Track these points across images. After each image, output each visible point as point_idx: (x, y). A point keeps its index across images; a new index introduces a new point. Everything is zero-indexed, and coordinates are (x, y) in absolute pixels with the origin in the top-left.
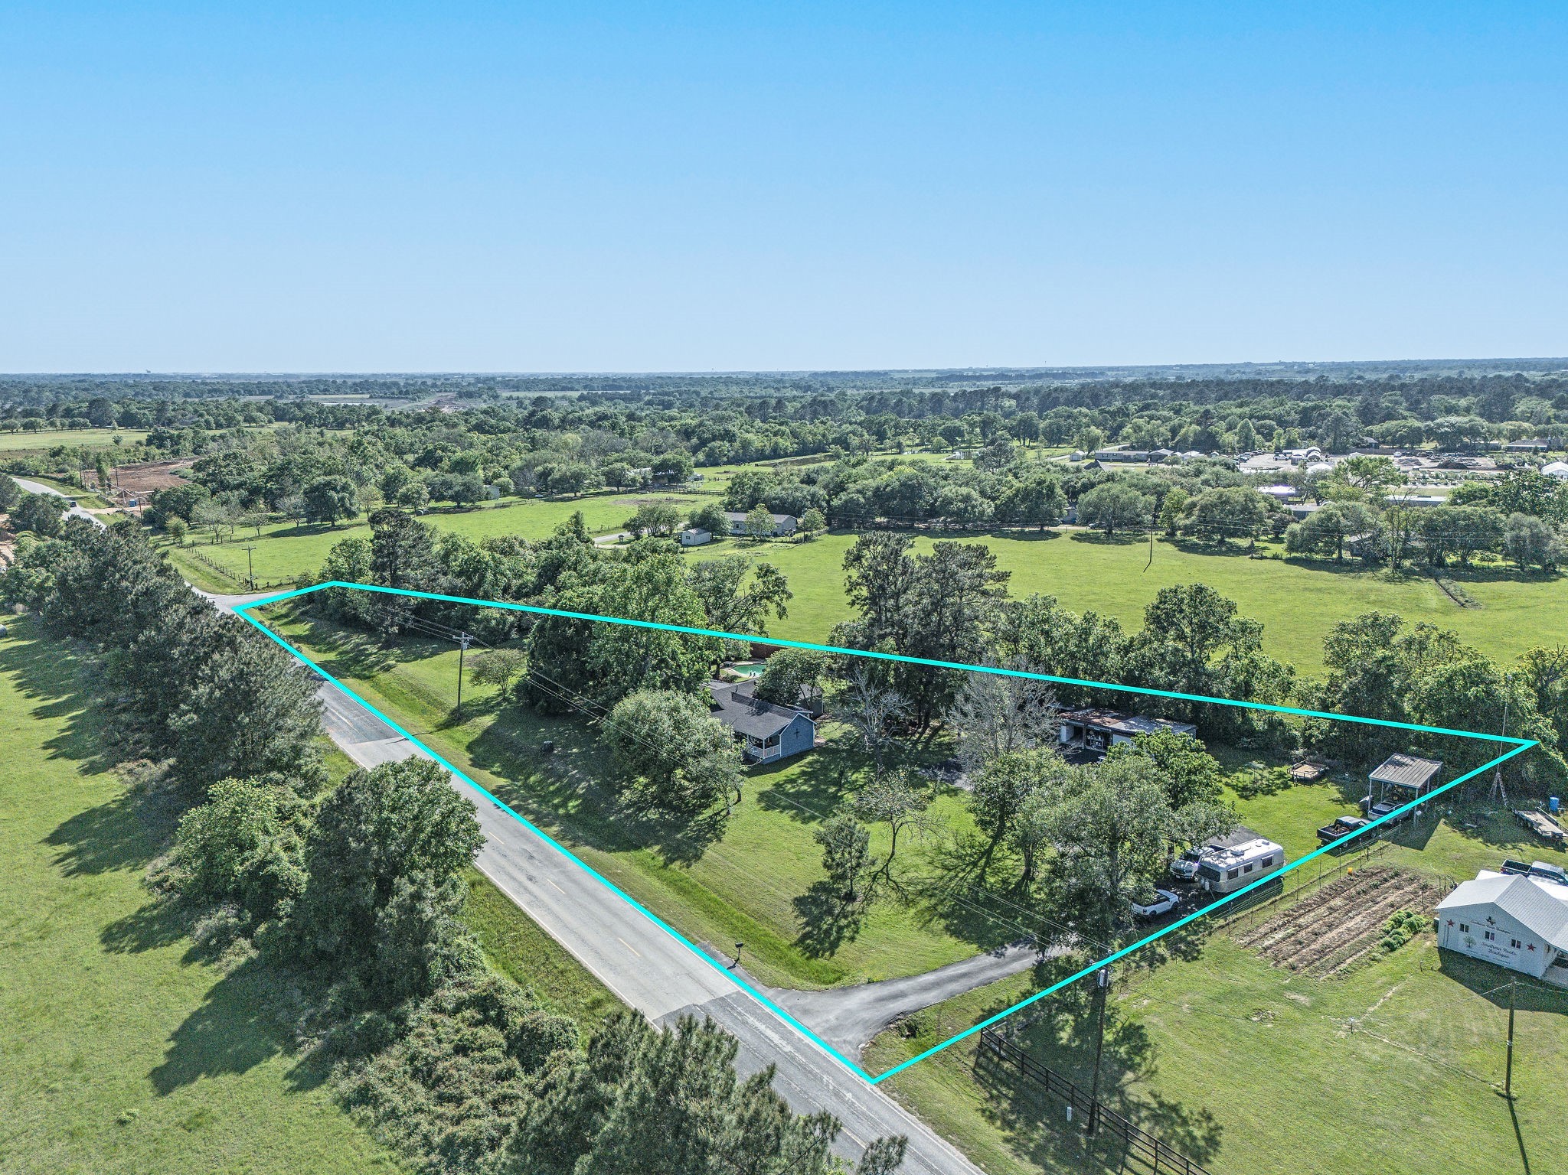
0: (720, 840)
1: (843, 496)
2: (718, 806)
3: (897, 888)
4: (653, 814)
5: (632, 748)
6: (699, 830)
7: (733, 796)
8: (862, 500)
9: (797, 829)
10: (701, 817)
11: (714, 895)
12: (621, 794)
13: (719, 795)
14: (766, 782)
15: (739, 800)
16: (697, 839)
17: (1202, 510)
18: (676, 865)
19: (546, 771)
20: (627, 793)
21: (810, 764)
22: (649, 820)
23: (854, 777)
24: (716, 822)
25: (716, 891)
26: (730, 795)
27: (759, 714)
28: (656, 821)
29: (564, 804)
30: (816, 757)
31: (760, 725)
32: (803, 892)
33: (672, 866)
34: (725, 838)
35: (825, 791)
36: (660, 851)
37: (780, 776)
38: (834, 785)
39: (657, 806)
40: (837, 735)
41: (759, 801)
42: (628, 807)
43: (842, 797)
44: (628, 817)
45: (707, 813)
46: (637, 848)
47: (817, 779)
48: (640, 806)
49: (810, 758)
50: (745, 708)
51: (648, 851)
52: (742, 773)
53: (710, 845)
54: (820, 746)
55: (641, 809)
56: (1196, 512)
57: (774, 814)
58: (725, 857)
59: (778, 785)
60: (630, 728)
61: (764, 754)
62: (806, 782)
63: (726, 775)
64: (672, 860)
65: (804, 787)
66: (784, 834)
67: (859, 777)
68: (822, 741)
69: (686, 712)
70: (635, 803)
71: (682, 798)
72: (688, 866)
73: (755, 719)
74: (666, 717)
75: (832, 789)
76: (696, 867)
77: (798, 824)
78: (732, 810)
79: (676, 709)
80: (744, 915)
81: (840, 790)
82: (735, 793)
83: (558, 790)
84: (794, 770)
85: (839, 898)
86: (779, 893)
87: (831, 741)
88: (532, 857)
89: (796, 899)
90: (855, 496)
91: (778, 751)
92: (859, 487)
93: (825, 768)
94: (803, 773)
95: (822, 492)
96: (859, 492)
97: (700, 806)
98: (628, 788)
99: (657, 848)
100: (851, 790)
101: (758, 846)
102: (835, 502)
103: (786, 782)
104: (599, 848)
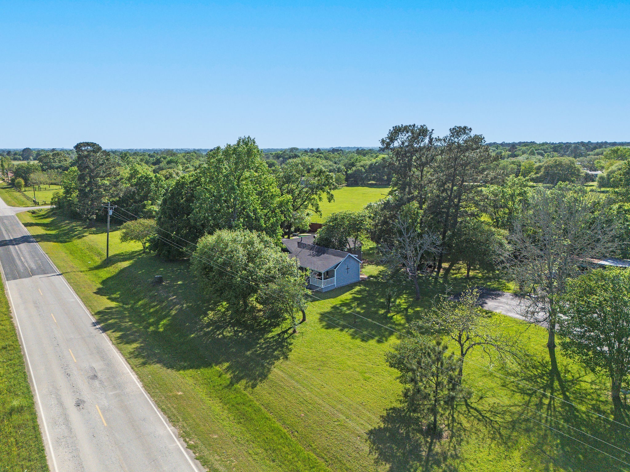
0: (286, 358)
1: (354, 168)
2: (285, 325)
3: (482, 418)
4: (228, 332)
5: (212, 274)
6: (268, 347)
7: (299, 316)
8: (363, 170)
9: (359, 347)
10: (270, 335)
11: (278, 425)
12: (206, 315)
13: (286, 315)
14: (326, 305)
15: (304, 320)
16: (265, 357)
17: (546, 168)
18: (240, 385)
19: (151, 297)
20: (211, 314)
21: (359, 292)
22: (224, 337)
23: (398, 301)
24: (284, 340)
25: (280, 419)
26: (296, 315)
27: (318, 255)
28: (231, 338)
29: (157, 323)
30: (362, 287)
31: (320, 262)
32: (377, 423)
33: (238, 386)
34: (291, 356)
35: (376, 313)
36: (228, 368)
37: (336, 301)
38: (383, 308)
39: (233, 325)
40: (375, 273)
41: (321, 320)
42: (208, 325)
43: (391, 318)
44: (206, 334)
45: (277, 331)
46: (208, 365)
47: (367, 303)
48: (218, 325)
49: (357, 288)
50: (307, 252)
51: (217, 368)
52: (306, 296)
53: (277, 363)
54: (363, 280)
55: (218, 328)
56: (543, 170)
57: (335, 332)
58: (290, 376)
59: (334, 307)
60: (210, 257)
61: (323, 285)
62: (358, 305)
63: (293, 296)
64: (237, 379)
65: (358, 310)
66: (347, 352)
67: (402, 301)
68: (365, 277)
69: (259, 246)
70: (216, 322)
71: (255, 318)
72: (254, 386)
73: (315, 259)
74: (241, 249)
75: (382, 312)
76: (262, 388)
77: (358, 342)
78: (298, 329)
79: (251, 243)
80: (313, 456)
81: (388, 312)
82: (301, 314)
83: (156, 312)
84: (347, 296)
85: (421, 431)
86: (351, 424)
87: (371, 276)
88: (95, 377)
89: (371, 432)
90: (360, 168)
91: (334, 282)
92: (362, 164)
93: (371, 295)
94: (355, 299)
95: (343, 167)
96: (361, 166)
97: (270, 325)
98: (212, 310)
99: (226, 365)
100: (398, 313)
101: (324, 364)
102: (350, 172)
103: (342, 305)
104: (170, 366)
